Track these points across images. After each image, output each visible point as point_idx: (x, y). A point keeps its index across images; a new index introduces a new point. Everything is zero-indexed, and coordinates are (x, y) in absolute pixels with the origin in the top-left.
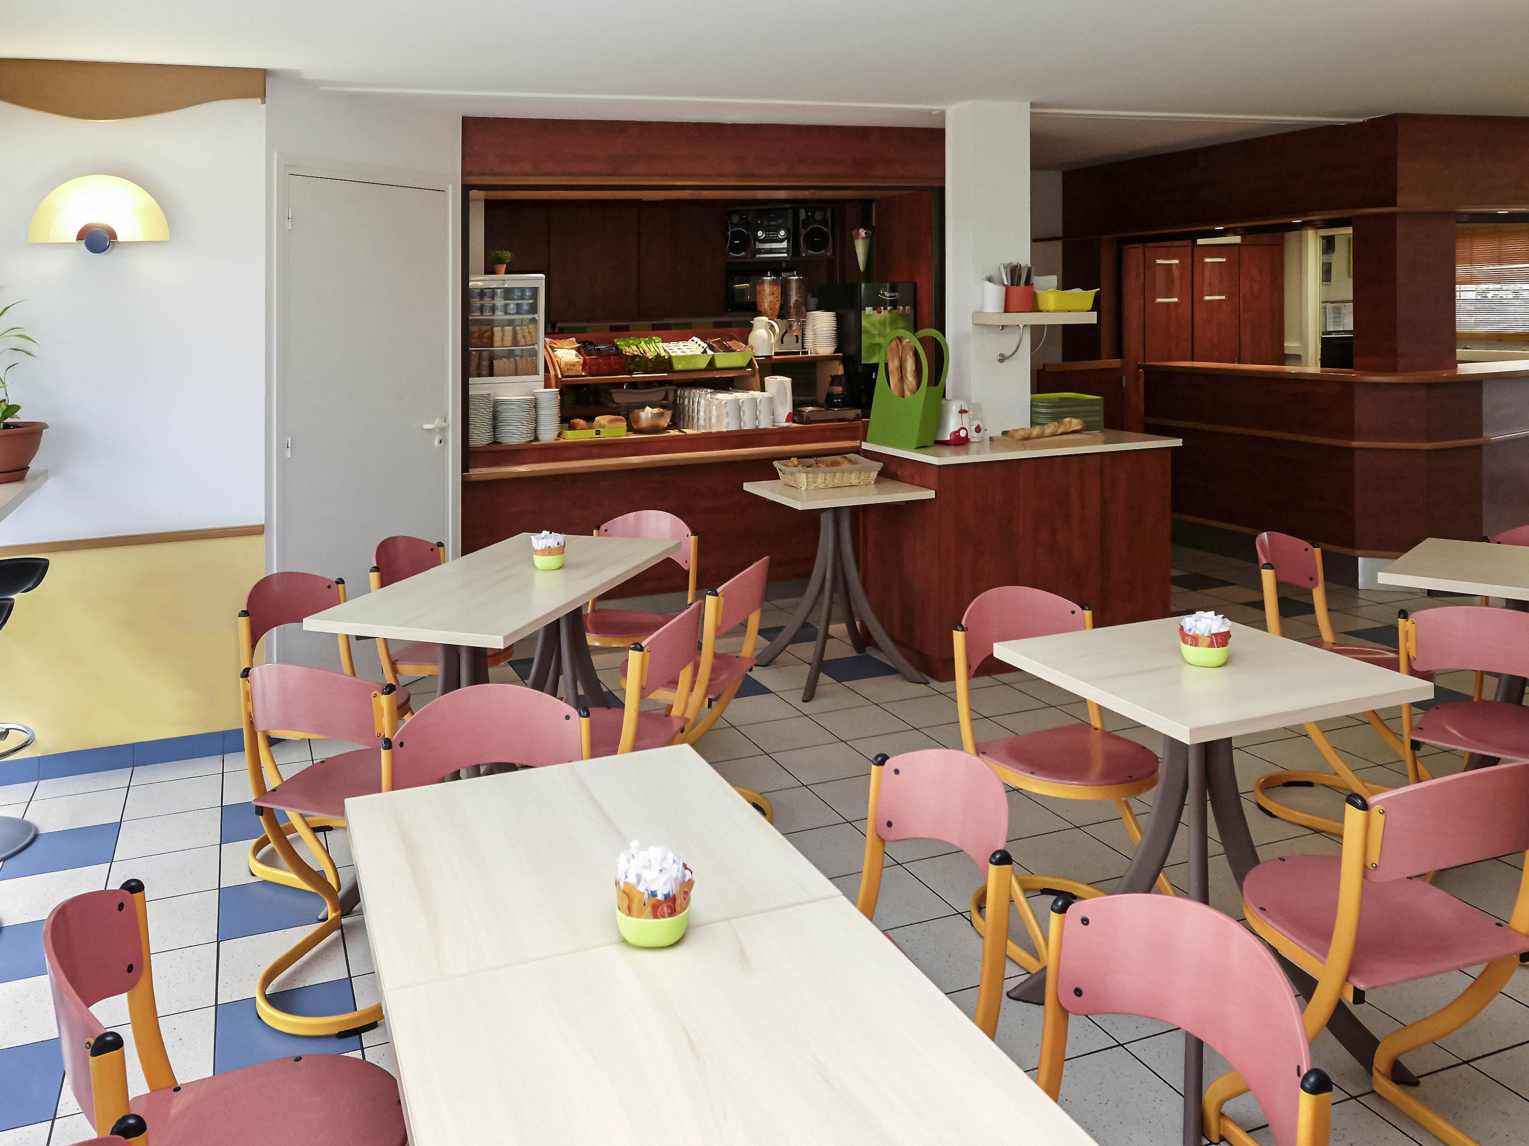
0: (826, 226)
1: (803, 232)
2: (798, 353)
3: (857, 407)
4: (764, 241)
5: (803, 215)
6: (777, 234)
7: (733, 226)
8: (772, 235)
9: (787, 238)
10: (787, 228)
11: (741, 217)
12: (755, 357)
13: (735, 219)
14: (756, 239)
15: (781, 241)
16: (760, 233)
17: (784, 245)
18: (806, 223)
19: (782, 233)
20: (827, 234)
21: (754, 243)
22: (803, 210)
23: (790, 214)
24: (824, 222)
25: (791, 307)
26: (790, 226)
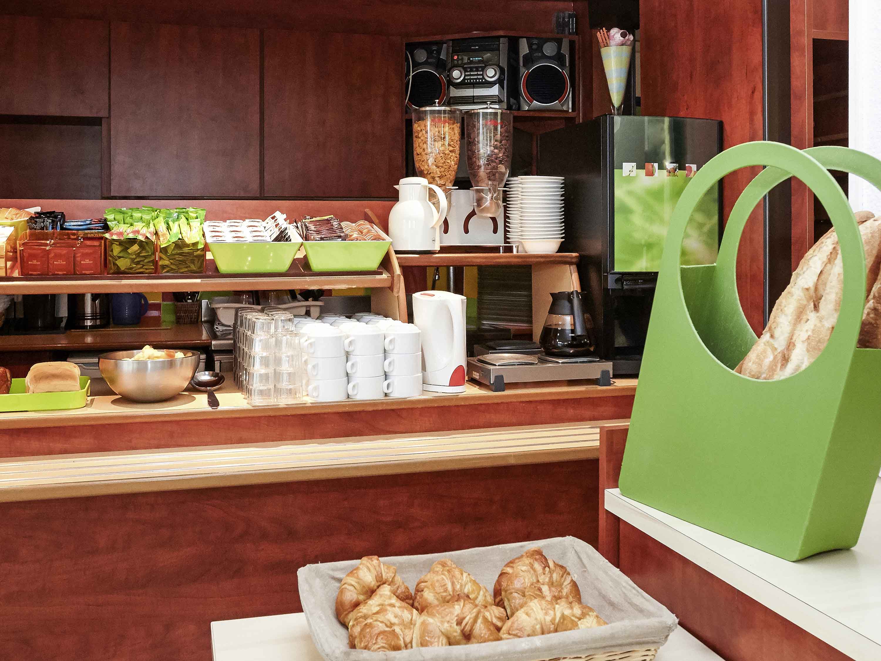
0: (562, 64)
1: (524, 72)
2: (495, 249)
3: (605, 357)
4: (463, 85)
5: (524, 49)
6: (482, 75)
7: (416, 65)
8: (474, 76)
9: (500, 81)
10: (499, 66)
11: (430, 53)
12: (397, 252)
13: (422, 56)
14: (451, 83)
15: (491, 84)
16: (456, 73)
17: (495, 91)
18: (529, 60)
19: (491, 73)
20: (561, 77)
21: (448, 87)
22: (525, 40)
23: (503, 45)
24: (559, 58)
25: (479, 167)
26: (504, 63)
